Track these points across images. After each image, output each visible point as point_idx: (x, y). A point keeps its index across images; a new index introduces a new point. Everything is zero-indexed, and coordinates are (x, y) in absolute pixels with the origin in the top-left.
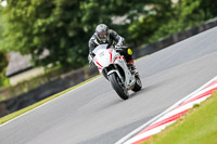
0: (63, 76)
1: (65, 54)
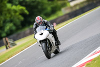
0: (95, 2)
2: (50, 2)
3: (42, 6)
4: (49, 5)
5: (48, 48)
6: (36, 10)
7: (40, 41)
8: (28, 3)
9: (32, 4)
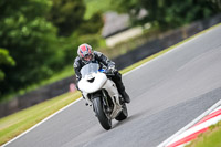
0: (161, 36)
1: (163, 14)
2: (62, 39)
3: (45, 47)
4: (61, 44)
5: (106, 107)
6: (31, 57)
7: (89, 95)
8: (14, 42)
9: (23, 43)
